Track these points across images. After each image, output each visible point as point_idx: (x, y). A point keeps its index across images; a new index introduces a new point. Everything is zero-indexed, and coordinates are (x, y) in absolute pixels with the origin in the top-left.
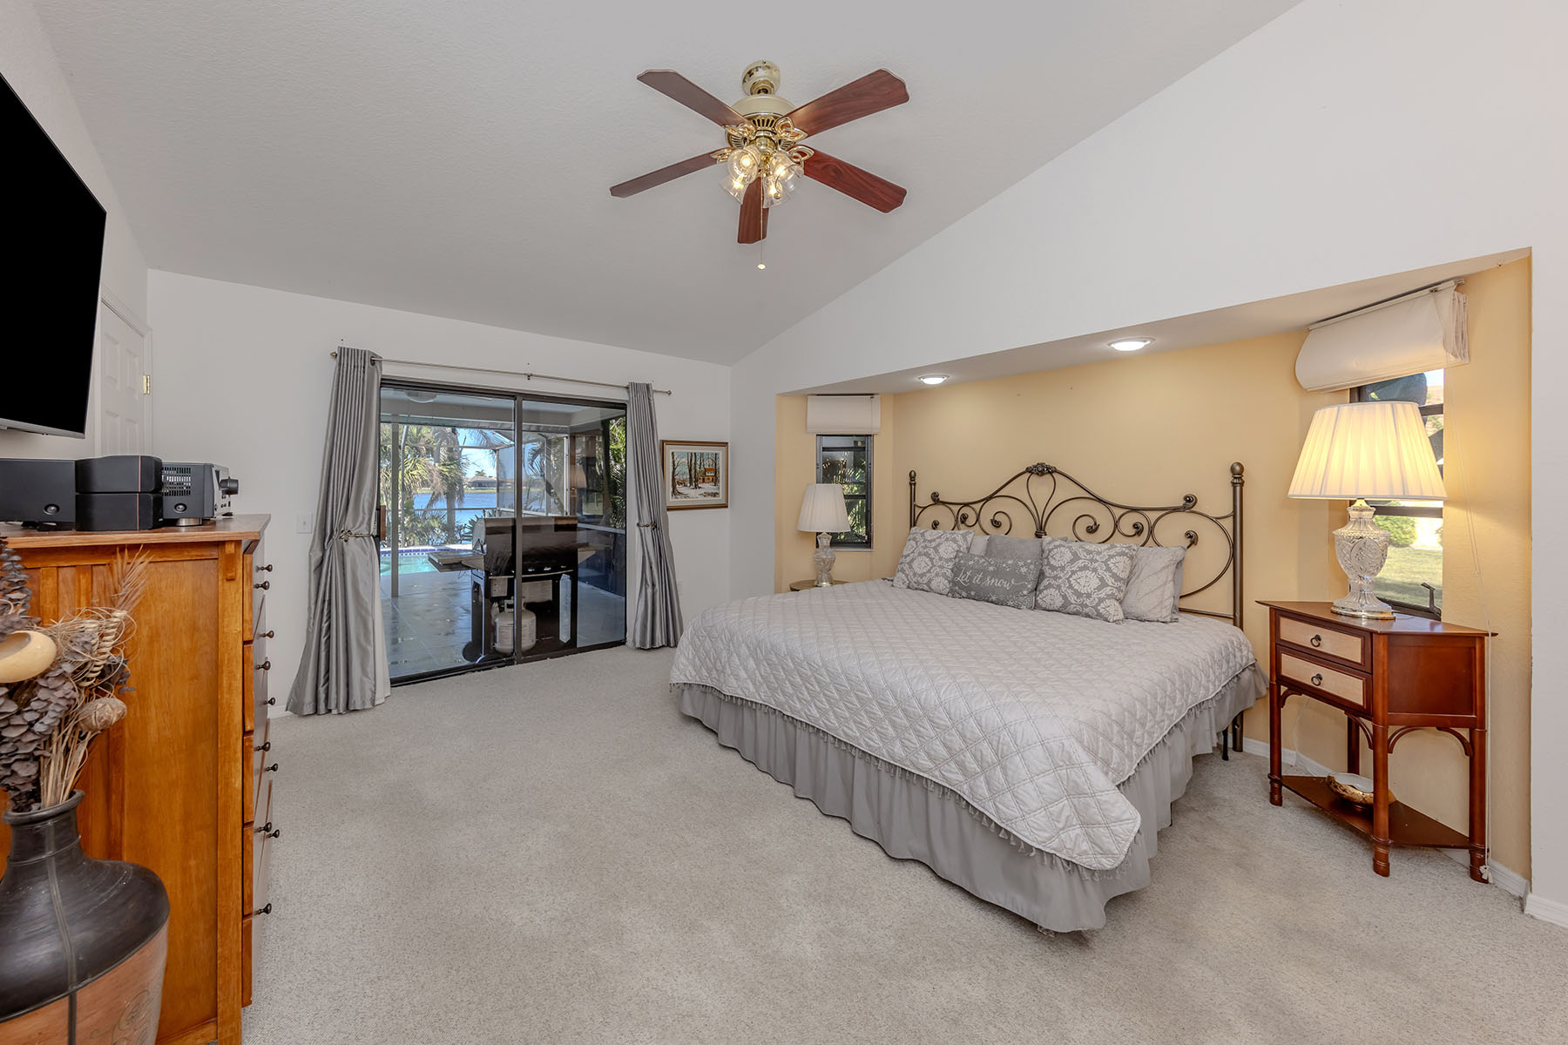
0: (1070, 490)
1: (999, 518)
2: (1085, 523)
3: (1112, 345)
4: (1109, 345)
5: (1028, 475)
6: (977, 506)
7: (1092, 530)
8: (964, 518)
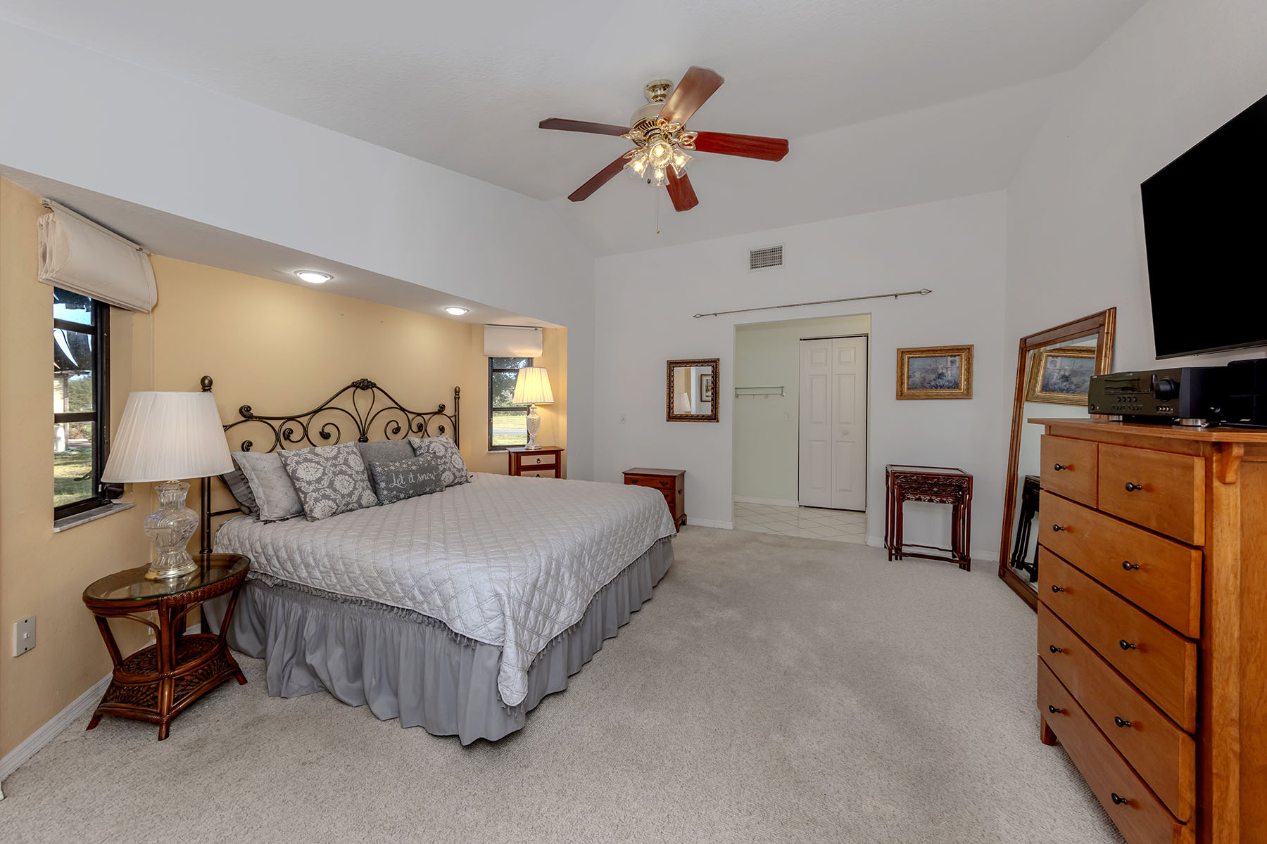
0: (383, 402)
1: (327, 429)
2: (394, 425)
3: (447, 310)
4: (445, 309)
5: (353, 389)
6: (304, 420)
7: (397, 431)
8: (288, 435)
